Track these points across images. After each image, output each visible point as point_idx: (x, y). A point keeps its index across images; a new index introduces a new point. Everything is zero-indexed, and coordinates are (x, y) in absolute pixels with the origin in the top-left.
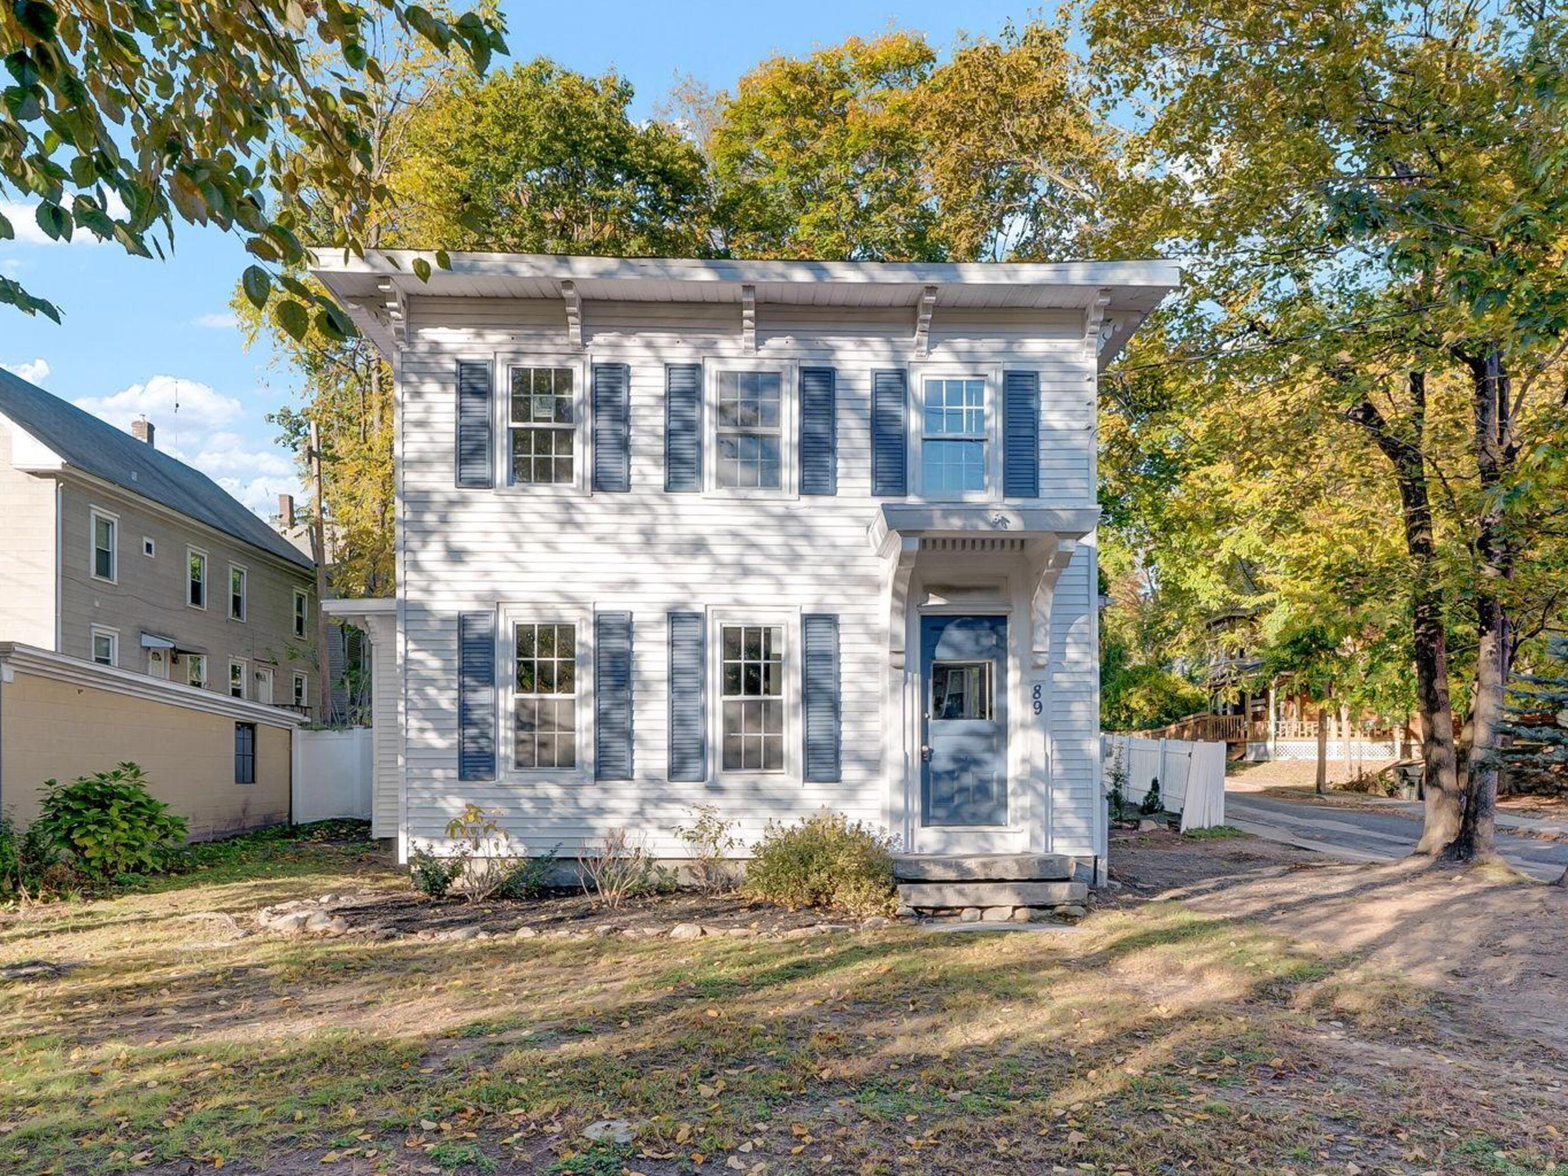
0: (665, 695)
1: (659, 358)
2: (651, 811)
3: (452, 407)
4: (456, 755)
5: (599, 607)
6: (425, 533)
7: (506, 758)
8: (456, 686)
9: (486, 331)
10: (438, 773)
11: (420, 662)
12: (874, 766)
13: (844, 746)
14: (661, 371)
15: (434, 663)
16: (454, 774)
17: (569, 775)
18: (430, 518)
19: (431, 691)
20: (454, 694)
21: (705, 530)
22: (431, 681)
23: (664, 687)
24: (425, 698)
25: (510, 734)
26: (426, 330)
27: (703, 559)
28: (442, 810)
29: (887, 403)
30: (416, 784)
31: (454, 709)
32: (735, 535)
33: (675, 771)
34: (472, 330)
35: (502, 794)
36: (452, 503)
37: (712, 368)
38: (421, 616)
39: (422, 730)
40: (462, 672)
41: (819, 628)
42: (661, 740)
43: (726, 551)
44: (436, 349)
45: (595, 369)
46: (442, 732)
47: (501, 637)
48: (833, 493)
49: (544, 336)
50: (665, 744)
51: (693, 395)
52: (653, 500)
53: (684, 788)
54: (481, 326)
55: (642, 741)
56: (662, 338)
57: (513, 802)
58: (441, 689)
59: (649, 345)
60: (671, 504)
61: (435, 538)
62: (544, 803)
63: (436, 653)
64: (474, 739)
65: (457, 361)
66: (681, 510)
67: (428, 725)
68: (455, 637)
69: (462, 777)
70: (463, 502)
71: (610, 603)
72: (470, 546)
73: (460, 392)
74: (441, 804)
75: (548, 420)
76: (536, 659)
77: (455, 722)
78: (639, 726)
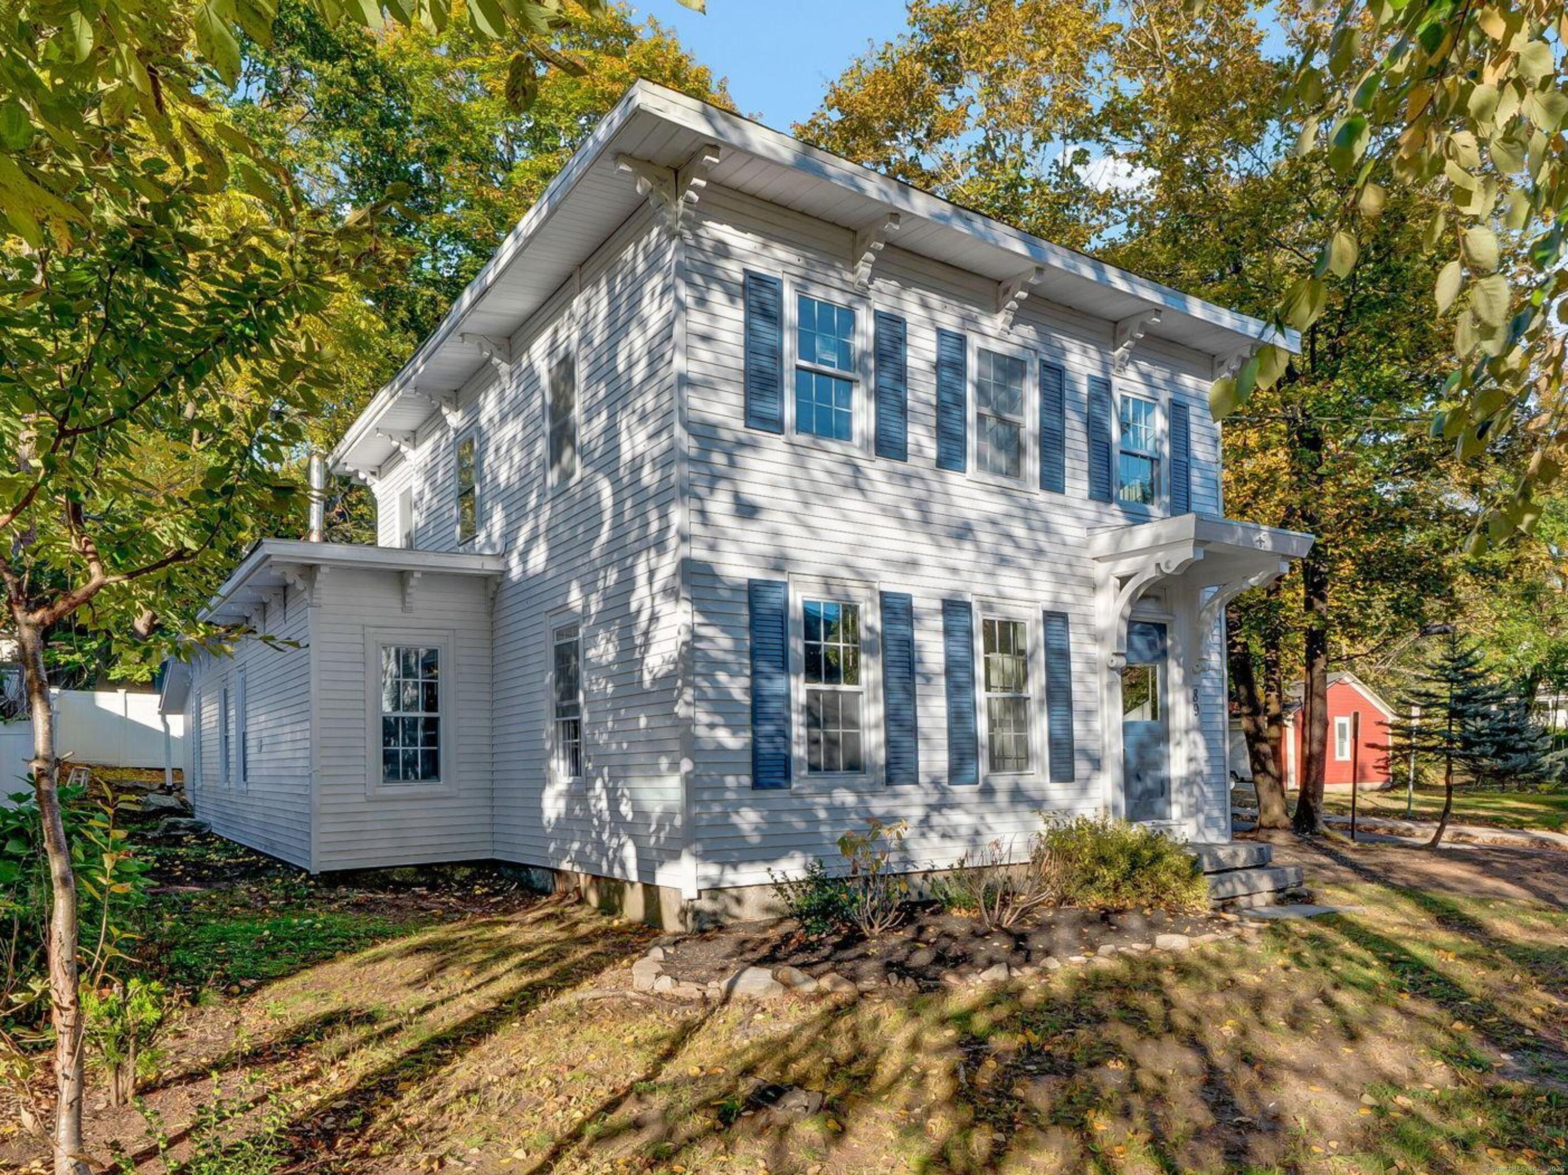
0: (943, 688)
1: (933, 321)
2: (936, 819)
3: (740, 327)
4: (748, 758)
5: (885, 588)
6: (714, 479)
7: (800, 760)
8: (748, 672)
9: (775, 245)
10: (730, 781)
11: (710, 639)
12: (1097, 764)
13: (1076, 745)
14: (933, 336)
15: (725, 642)
16: (746, 780)
17: (861, 780)
18: (718, 459)
19: (722, 677)
20: (745, 682)
21: (972, 515)
22: (722, 665)
23: (942, 681)
24: (716, 685)
25: (803, 731)
26: (709, 224)
27: (968, 546)
28: (734, 826)
29: (1097, 410)
30: (706, 796)
31: (746, 700)
32: (994, 523)
33: (956, 773)
34: (760, 239)
35: (796, 803)
36: (740, 444)
37: (974, 341)
38: (707, 581)
39: (712, 726)
40: (753, 655)
41: (1057, 625)
42: (941, 738)
43: (986, 538)
44: (723, 250)
45: (878, 315)
46: (734, 729)
47: (791, 614)
48: (1062, 491)
49: (833, 267)
50: (945, 742)
51: (959, 368)
52: (928, 474)
53: (963, 791)
54: (769, 235)
55: (927, 739)
56: (934, 299)
57: (808, 813)
58: (732, 675)
59: (925, 305)
60: (943, 482)
61: (723, 485)
62: (838, 813)
63: (725, 629)
64: (770, 737)
65: (745, 271)
66: (953, 490)
67: (718, 719)
68: (745, 611)
69: (757, 785)
70: (754, 446)
71: (893, 583)
72: (760, 501)
73: (749, 311)
74: (735, 819)
75: (831, 364)
76: (823, 643)
77: (746, 718)
78: (923, 723)
